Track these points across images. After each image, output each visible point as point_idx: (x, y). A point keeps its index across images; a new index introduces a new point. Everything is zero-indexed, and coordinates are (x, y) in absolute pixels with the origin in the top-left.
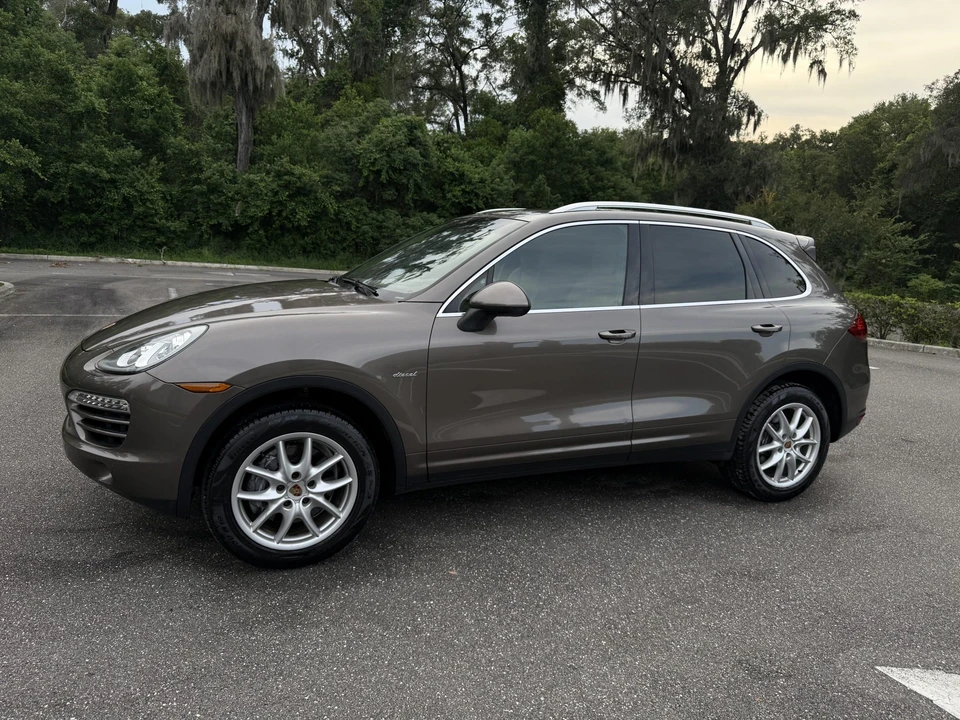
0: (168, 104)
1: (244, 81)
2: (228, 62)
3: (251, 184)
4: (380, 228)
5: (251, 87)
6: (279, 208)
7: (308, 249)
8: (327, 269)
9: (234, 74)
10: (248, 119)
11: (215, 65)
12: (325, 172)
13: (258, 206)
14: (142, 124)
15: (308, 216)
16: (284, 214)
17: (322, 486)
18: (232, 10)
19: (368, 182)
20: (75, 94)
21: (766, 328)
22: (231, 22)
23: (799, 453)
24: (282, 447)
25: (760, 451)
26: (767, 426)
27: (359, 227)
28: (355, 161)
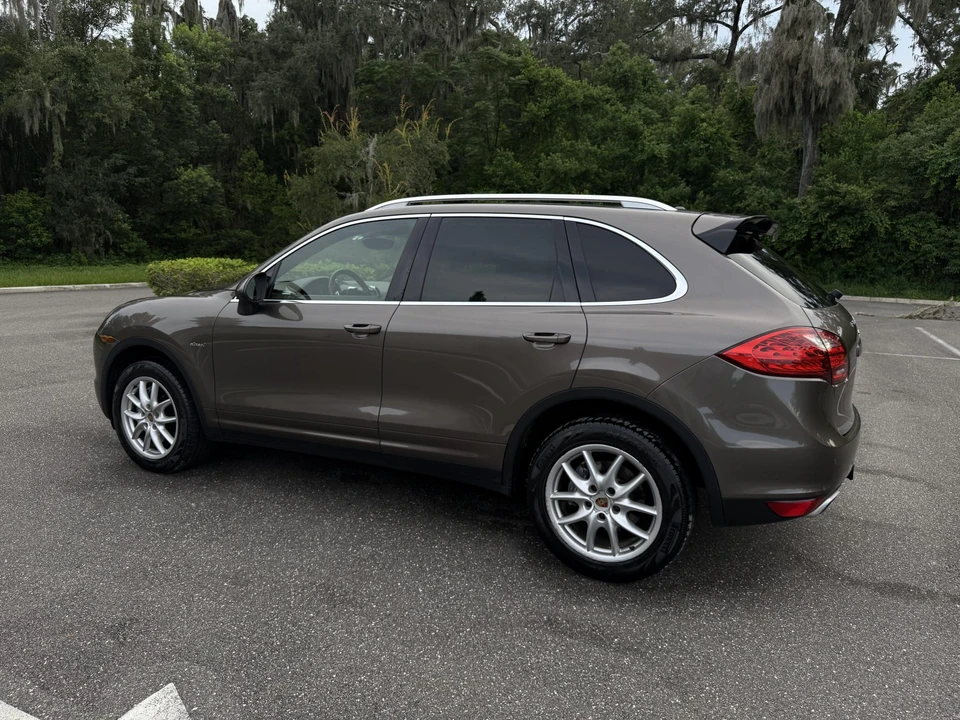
0: (722, 140)
1: (806, 102)
2: (791, 87)
3: (791, 208)
4: (951, 245)
5: (813, 109)
6: (820, 231)
7: (851, 273)
8: (866, 295)
9: (796, 99)
10: (812, 142)
11: (776, 92)
12: (884, 185)
13: (795, 231)
14: (695, 162)
15: (852, 237)
16: (824, 237)
17: (162, 418)
18: (799, 34)
19: (937, 193)
20: (644, 145)
21: (542, 337)
22: (792, 47)
23: (622, 520)
24: (142, 385)
25: (552, 496)
26: (562, 467)
27: (919, 246)
28: (922, 169)
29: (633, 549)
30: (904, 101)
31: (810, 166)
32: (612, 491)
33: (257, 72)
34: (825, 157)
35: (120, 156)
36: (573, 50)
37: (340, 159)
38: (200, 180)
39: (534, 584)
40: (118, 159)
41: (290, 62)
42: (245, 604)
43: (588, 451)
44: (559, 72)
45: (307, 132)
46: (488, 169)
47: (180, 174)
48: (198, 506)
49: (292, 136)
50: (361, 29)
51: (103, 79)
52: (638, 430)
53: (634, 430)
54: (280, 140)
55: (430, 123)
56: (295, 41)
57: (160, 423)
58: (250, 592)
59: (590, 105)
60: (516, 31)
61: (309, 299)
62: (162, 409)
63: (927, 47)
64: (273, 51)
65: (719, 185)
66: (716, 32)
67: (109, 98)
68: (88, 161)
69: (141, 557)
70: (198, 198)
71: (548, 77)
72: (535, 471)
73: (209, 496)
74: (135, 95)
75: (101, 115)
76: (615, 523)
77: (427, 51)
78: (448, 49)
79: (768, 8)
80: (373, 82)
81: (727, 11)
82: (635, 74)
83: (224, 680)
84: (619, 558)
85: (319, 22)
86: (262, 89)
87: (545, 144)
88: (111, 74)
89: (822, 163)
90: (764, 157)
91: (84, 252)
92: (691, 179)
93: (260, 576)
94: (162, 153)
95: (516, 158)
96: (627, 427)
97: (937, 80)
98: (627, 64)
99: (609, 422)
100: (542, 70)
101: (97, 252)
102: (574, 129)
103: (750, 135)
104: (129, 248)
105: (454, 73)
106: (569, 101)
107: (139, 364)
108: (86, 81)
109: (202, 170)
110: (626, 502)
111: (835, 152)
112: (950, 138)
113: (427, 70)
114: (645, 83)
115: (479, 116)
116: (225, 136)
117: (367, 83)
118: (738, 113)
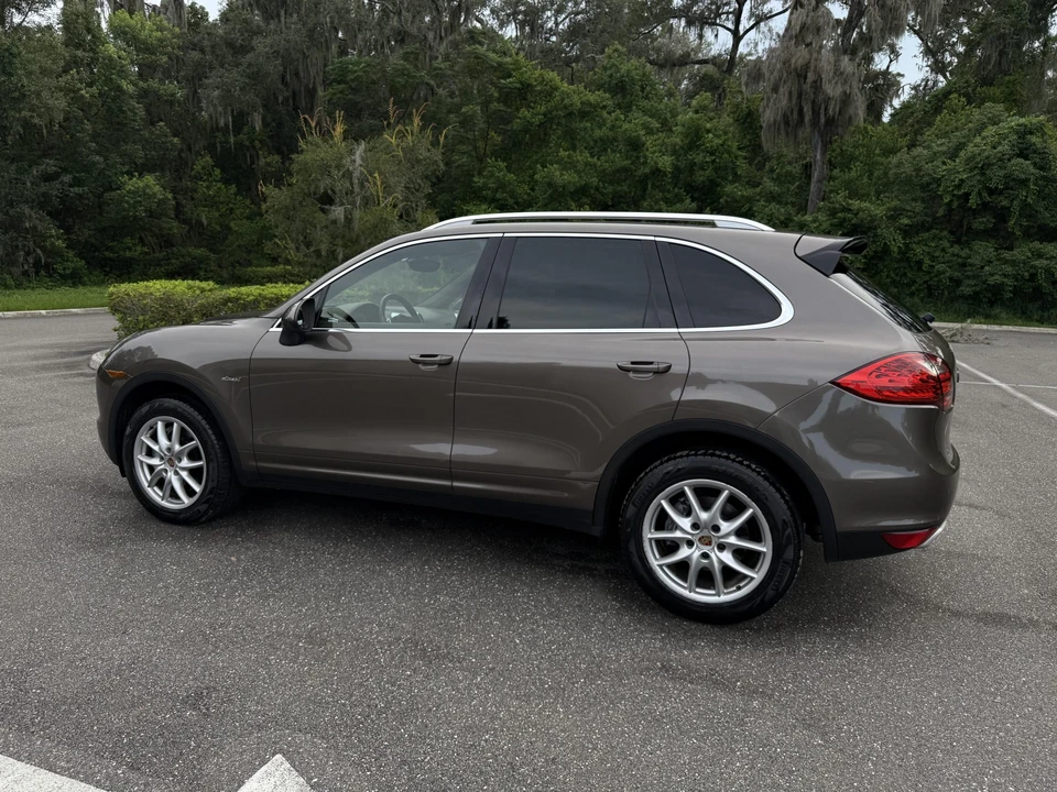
0: (729, 153)
1: (816, 113)
2: (800, 96)
5: (823, 120)
9: (805, 109)
10: (824, 153)
11: (785, 102)
12: (895, 203)
14: (700, 176)
17: (185, 463)
18: (808, 40)
19: (950, 210)
20: (645, 157)
21: (638, 366)
22: (801, 55)
23: (727, 558)
24: (160, 426)
25: (649, 536)
26: (661, 504)
27: (933, 266)
28: (935, 186)
29: (739, 588)
30: (912, 113)
31: (820, 181)
32: (716, 528)
33: (211, 68)
34: (836, 172)
35: (52, 162)
36: (564, 51)
37: (325, 169)
38: (148, 191)
39: (636, 630)
40: (50, 165)
41: (250, 56)
42: (331, 665)
43: (689, 486)
44: (552, 75)
45: (271, 137)
46: (478, 181)
47: (124, 183)
48: (238, 560)
49: (252, 141)
50: (332, 22)
51: (31, 73)
52: (745, 463)
53: (741, 463)
54: (240, 146)
55: (423, 129)
56: (255, 34)
57: (184, 469)
58: (332, 652)
59: (588, 112)
60: (501, 29)
61: (357, 327)
62: (186, 451)
63: (933, 57)
64: (230, 45)
65: (726, 201)
66: (716, 36)
67: (38, 94)
68: (13, 167)
69: (194, 618)
70: (145, 211)
71: (542, 81)
72: (631, 510)
73: (247, 548)
74: (70, 91)
75: (28, 114)
76: (721, 562)
77: (409, 48)
78: (430, 48)
79: (771, 12)
80: (345, 82)
81: (728, 13)
82: (633, 79)
83: (336, 748)
84: (724, 598)
85: (282, 13)
86: (218, 88)
87: (540, 155)
88: (40, 67)
89: (832, 178)
90: (772, 171)
91: (10, 273)
92: (696, 195)
93: (337, 633)
94: (101, 159)
95: (509, 169)
96: (734, 460)
97: (946, 93)
98: (624, 68)
99: (713, 455)
100: (533, 72)
101: (25, 273)
102: (571, 138)
103: (756, 148)
104: (64, 269)
105: (439, 76)
106: (565, 107)
107: (157, 403)
108: (11, 75)
109: (150, 179)
110: (733, 540)
111: (846, 167)
112: (962, 153)
113: (408, 70)
114: (643, 89)
115: (466, 122)
116: (176, 140)
117: (339, 83)
118: (743, 123)
